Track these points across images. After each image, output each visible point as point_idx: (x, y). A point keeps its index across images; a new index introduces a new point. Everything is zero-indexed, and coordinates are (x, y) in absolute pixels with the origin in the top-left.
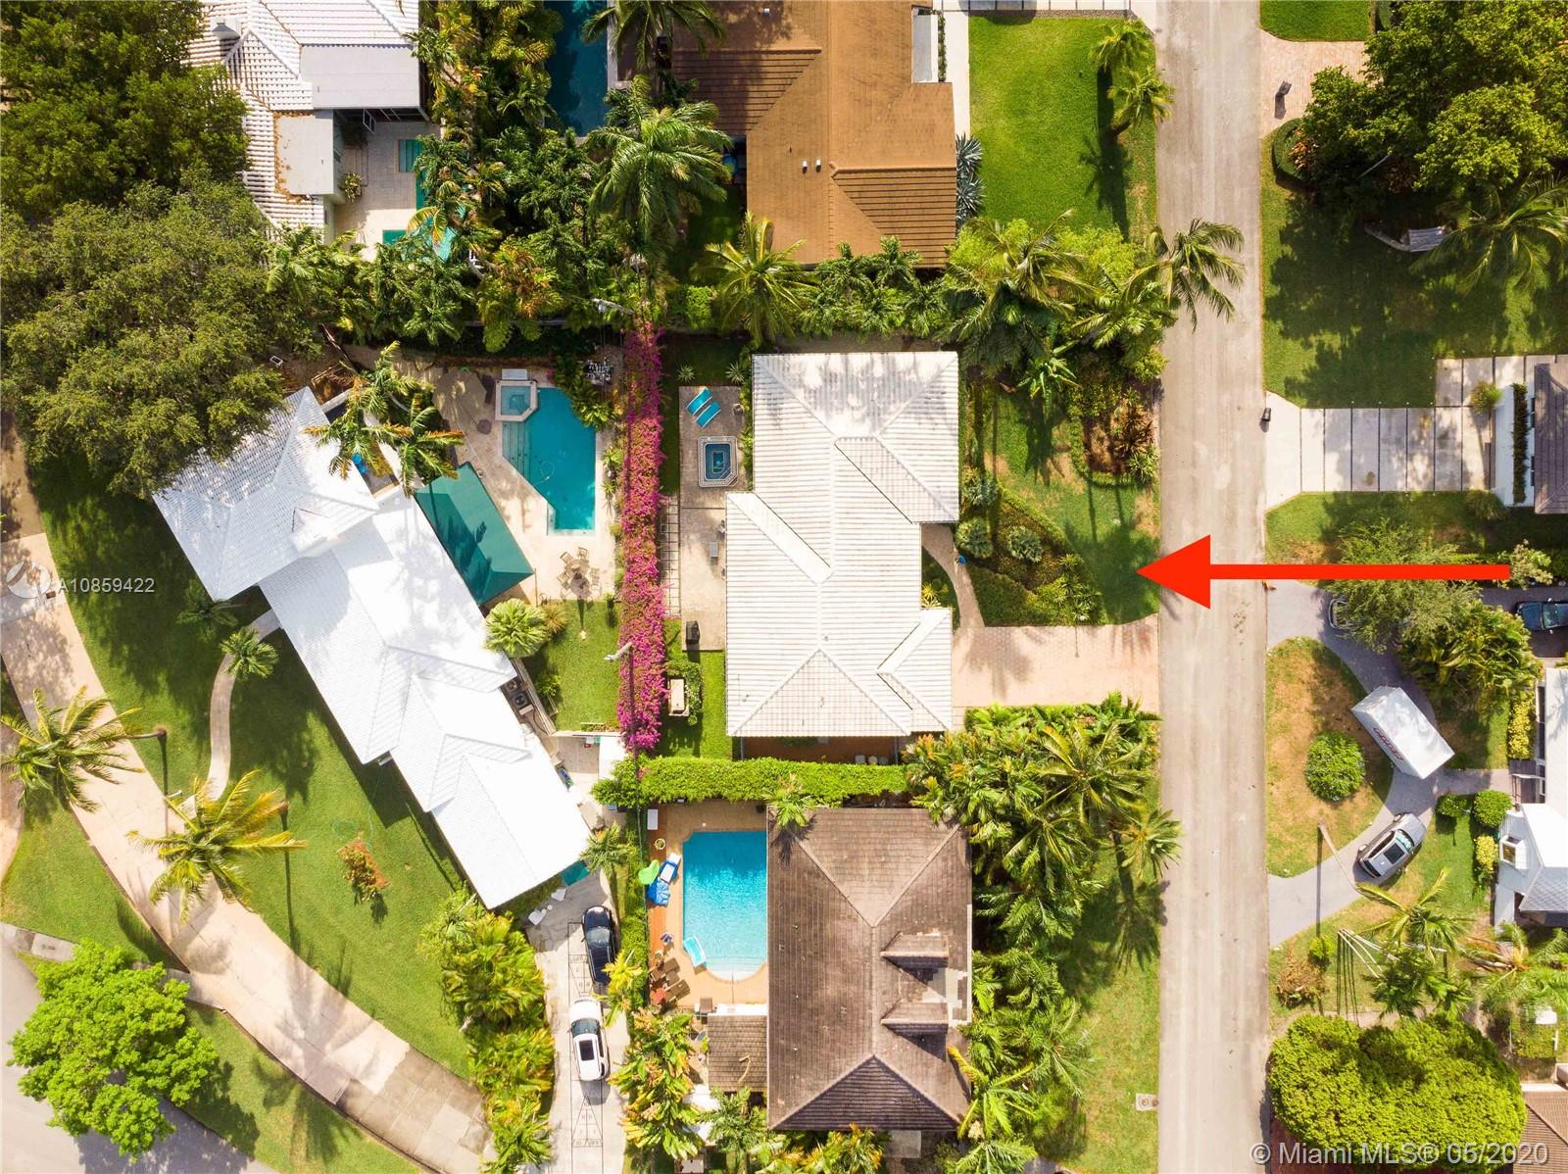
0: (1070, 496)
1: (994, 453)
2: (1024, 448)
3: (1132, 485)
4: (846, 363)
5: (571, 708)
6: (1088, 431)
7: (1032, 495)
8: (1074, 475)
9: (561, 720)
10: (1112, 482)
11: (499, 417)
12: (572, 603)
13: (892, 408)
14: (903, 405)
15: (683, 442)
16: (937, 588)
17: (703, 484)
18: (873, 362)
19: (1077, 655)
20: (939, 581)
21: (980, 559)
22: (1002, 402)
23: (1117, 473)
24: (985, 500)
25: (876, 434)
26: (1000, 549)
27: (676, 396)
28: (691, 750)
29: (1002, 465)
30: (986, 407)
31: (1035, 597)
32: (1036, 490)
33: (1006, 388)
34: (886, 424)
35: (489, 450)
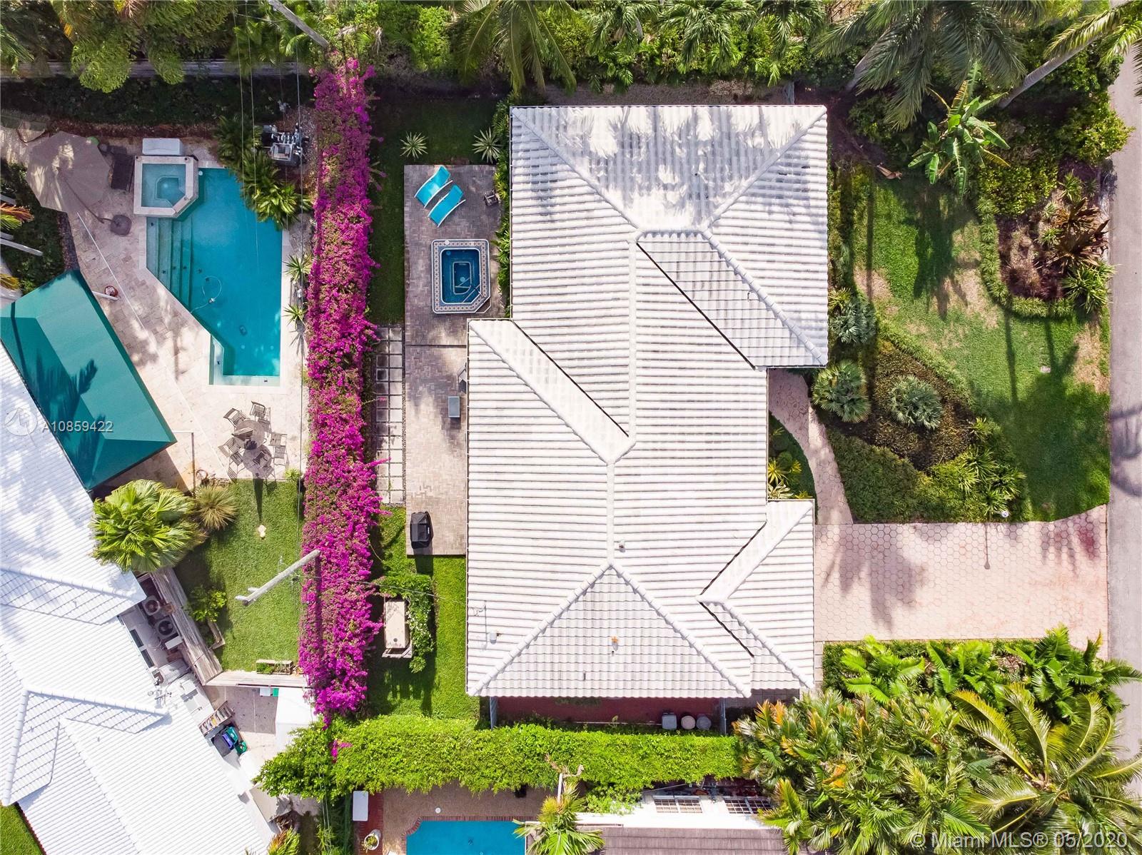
0: (978, 333)
1: (869, 267)
2: (913, 262)
3: (1068, 318)
4: (656, 119)
5: (244, 638)
6: (1005, 238)
7: (924, 329)
8: (985, 302)
9: (229, 655)
10: (1042, 311)
11: (139, 210)
12: (245, 482)
13: (728, 187)
14: (745, 183)
15: (409, 246)
16: (784, 466)
17: (439, 310)
18: (696, 118)
19: (987, 567)
20: (788, 455)
21: (850, 424)
22: (880, 193)
23: (1049, 299)
24: (859, 336)
25: (704, 226)
26: (879, 410)
27: (400, 179)
28: (418, 703)
29: (880, 286)
30: (858, 199)
31: (926, 480)
32: (930, 323)
33: (886, 172)
34: (718, 212)
35: (127, 259)
